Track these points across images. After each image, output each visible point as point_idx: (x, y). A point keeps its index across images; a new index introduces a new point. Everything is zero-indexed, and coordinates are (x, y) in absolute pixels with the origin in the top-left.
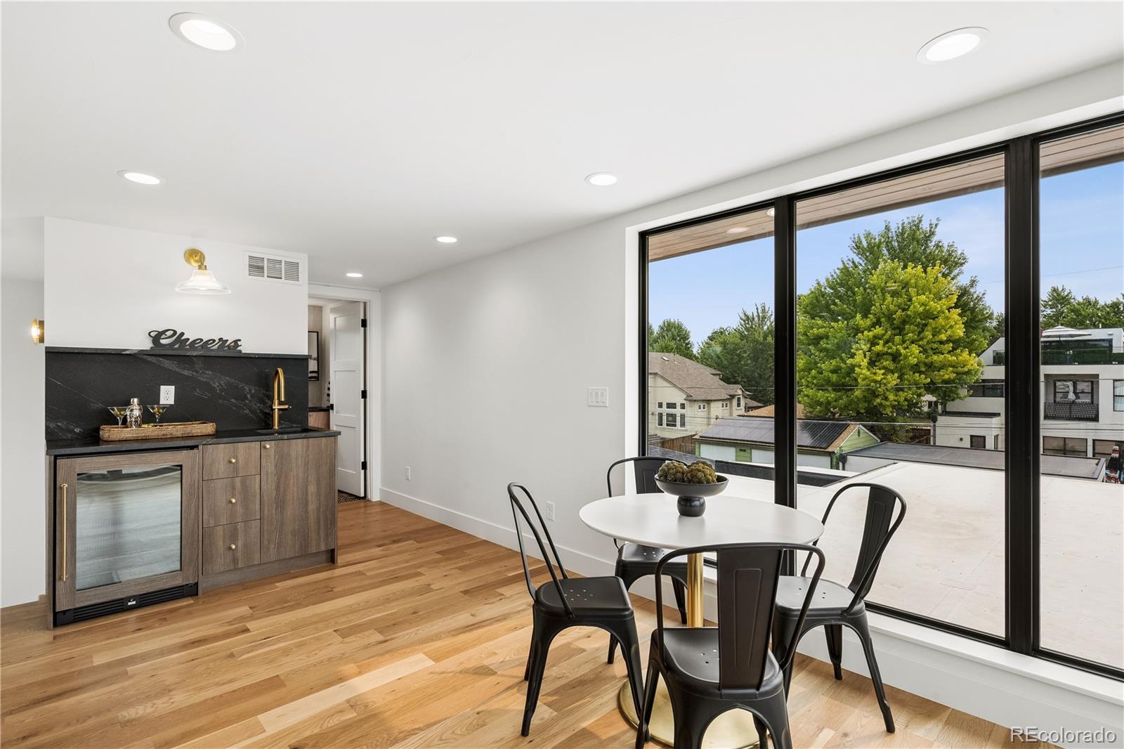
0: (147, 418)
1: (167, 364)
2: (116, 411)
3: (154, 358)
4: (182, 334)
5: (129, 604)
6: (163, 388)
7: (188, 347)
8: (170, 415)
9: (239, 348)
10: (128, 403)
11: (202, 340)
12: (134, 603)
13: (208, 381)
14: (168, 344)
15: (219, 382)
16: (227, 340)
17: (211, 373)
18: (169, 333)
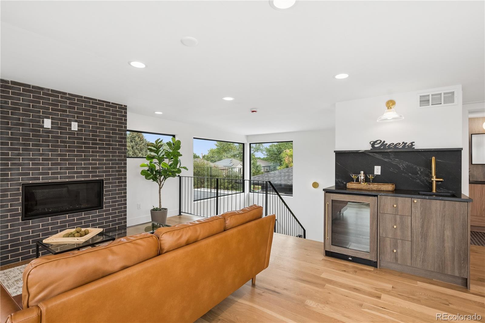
0: (367, 180)
1: (377, 156)
2: (353, 176)
3: (372, 153)
4: (384, 142)
5: (349, 258)
6: (376, 167)
7: (387, 148)
8: (377, 180)
9: (413, 147)
10: (360, 173)
11: (393, 144)
12: (351, 259)
13: (397, 164)
14: (379, 147)
15: (403, 165)
16: (407, 143)
17: (398, 160)
18: (379, 142)
